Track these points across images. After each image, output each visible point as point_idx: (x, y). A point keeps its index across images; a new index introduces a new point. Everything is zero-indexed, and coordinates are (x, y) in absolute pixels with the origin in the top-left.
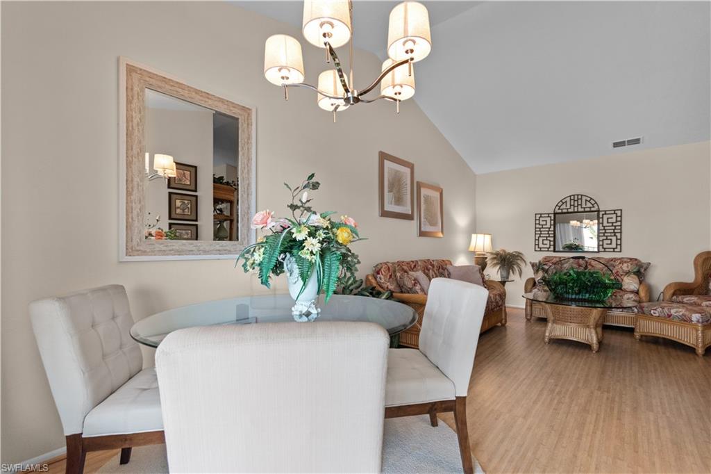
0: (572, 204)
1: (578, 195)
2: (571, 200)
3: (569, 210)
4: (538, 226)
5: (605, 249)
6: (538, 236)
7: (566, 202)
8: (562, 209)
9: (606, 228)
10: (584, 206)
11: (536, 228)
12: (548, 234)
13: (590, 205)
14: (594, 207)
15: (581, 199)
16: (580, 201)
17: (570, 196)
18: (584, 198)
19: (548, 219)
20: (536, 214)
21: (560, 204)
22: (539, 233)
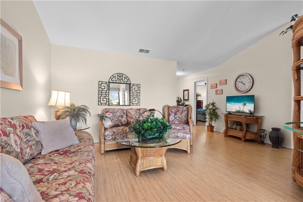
0: (118, 78)
1: (121, 74)
2: (117, 76)
3: (117, 82)
4: (100, 89)
5: (133, 104)
6: (100, 95)
7: (115, 76)
8: (113, 81)
9: (134, 93)
10: (124, 80)
11: (99, 90)
12: (106, 94)
13: (126, 80)
14: (128, 81)
15: (123, 76)
16: (122, 77)
17: (117, 74)
18: (124, 76)
19: (106, 85)
20: (99, 81)
21: (112, 77)
22: (101, 93)
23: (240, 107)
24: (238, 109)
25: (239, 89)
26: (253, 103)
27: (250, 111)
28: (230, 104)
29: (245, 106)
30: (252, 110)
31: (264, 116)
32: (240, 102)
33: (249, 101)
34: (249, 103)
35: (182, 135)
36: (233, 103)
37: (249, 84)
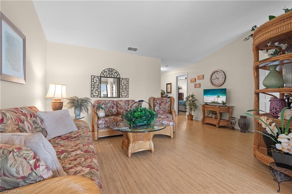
0: (109, 73)
1: (111, 69)
2: (108, 71)
3: (108, 76)
4: (93, 83)
5: (122, 96)
6: (92, 88)
7: (106, 71)
8: (104, 75)
9: (123, 86)
10: (114, 75)
11: (92, 84)
12: (98, 87)
13: (116, 75)
14: (118, 76)
15: (113, 71)
16: (112, 72)
17: (108, 69)
18: (114, 71)
19: (98, 79)
20: (92, 76)
21: (103, 72)
22: (94, 86)
23: (214, 99)
24: (213, 101)
25: (214, 83)
26: (225, 95)
27: (223, 102)
28: (207, 96)
29: (219, 98)
30: (225, 101)
31: (234, 106)
32: (215, 95)
33: (222, 94)
34: (222, 95)
35: (166, 123)
36: (209, 95)
37: (222, 79)
